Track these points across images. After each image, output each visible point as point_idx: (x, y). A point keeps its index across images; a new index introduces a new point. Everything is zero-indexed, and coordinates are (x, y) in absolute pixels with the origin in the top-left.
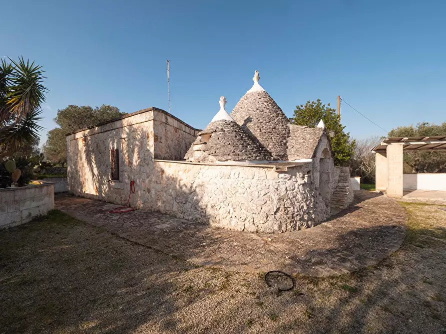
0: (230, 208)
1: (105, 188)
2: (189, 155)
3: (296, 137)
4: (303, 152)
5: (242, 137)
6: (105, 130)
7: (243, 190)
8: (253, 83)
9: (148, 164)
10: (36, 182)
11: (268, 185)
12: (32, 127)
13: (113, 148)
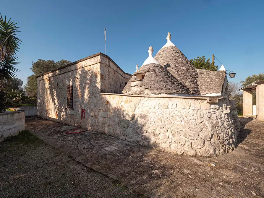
0: (169, 134)
1: (63, 114)
2: (127, 90)
3: (203, 77)
4: (212, 88)
5: (169, 76)
6: (63, 72)
7: (181, 119)
8: (167, 41)
9: (95, 97)
10: (13, 109)
11: (203, 114)
12: (10, 69)
13: (69, 85)
